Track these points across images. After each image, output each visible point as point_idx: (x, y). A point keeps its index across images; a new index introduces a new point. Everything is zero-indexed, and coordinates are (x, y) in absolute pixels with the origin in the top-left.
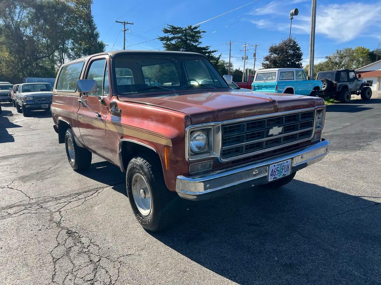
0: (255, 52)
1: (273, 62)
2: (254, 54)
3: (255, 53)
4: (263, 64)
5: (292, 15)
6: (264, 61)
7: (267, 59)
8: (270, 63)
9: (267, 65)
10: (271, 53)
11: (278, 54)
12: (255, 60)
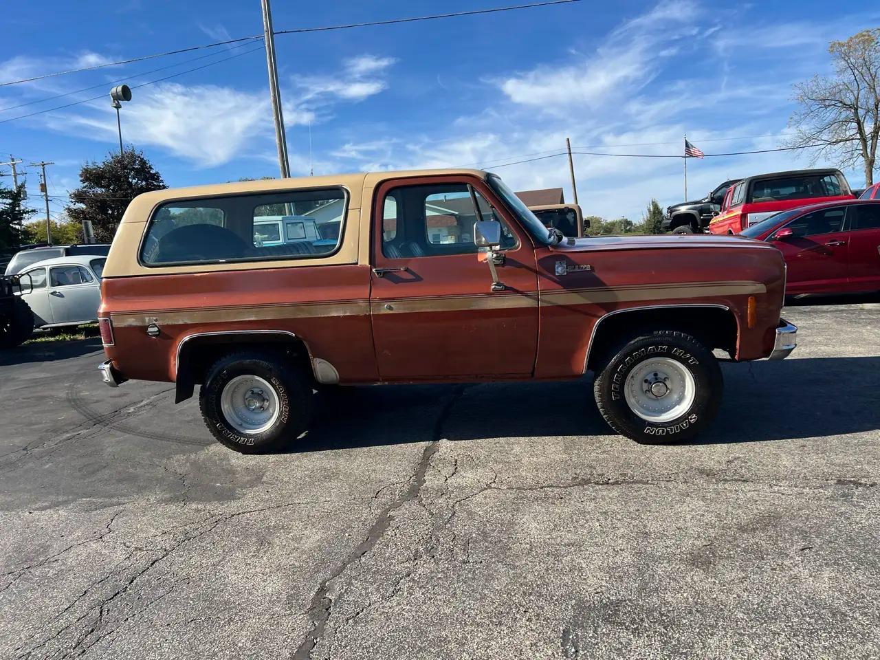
0: (43, 179)
1: (98, 206)
2: (42, 185)
3: (43, 182)
4: (69, 210)
5: (116, 98)
6: (72, 202)
7: (79, 197)
8: (92, 207)
9: (83, 212)
10: (86, 184)
11: (107, 187)
12: (47, 200)
